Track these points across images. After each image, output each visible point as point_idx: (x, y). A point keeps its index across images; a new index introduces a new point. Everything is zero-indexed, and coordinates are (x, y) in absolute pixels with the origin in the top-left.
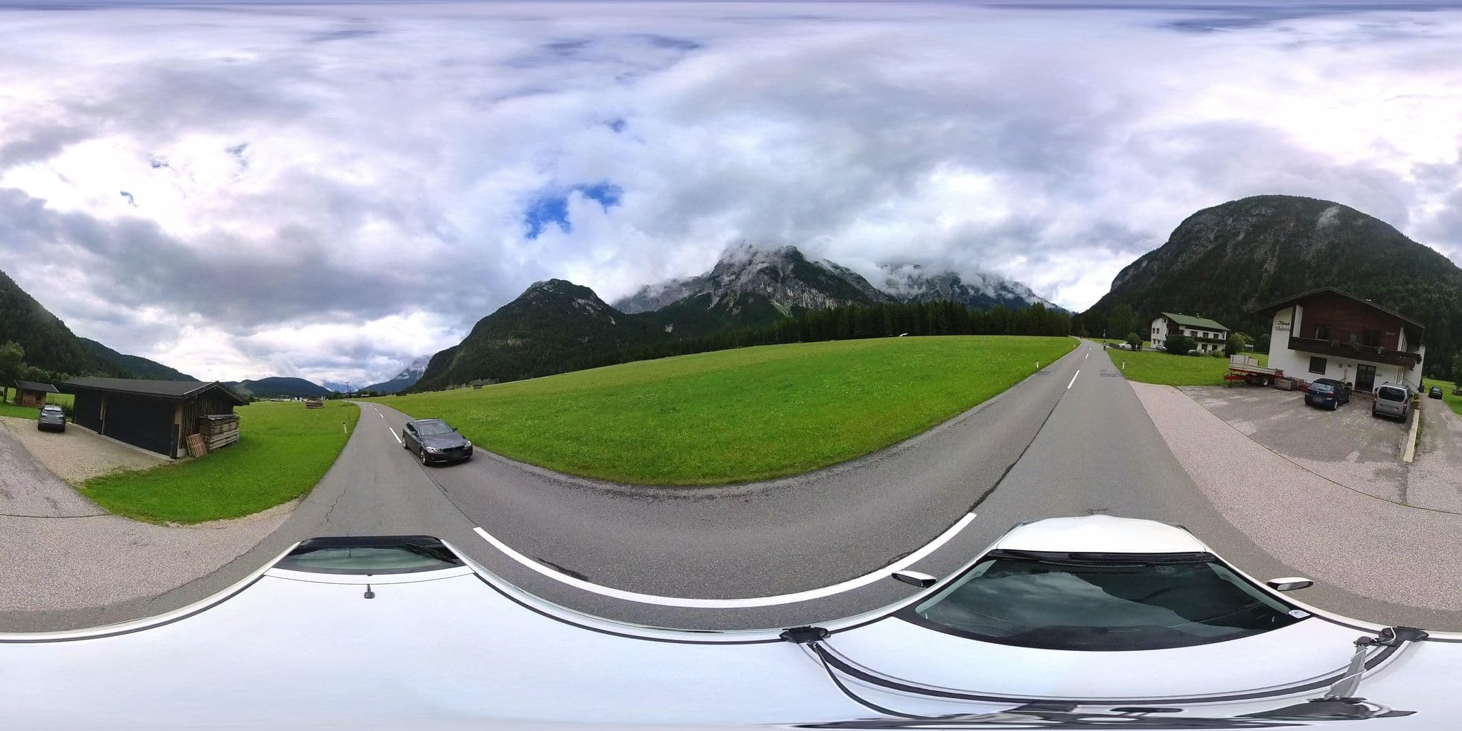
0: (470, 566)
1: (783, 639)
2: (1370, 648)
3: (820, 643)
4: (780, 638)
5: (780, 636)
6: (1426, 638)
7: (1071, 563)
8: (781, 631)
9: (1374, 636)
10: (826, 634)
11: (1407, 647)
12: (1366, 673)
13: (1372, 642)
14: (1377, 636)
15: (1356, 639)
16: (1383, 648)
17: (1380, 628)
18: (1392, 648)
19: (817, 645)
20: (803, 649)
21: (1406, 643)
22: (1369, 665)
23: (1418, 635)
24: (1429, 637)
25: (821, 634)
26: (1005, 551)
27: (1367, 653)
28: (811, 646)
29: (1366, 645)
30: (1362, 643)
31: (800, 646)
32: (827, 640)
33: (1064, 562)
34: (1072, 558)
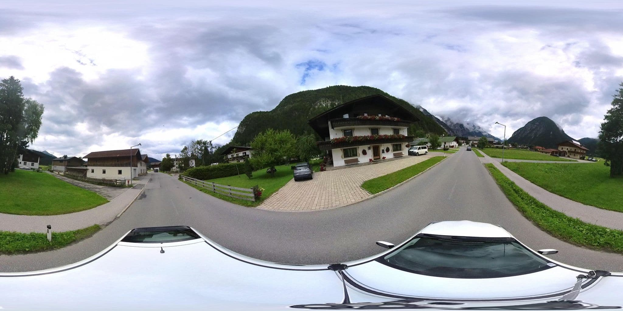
0: (203, 238)
1: (329, 269)
2: (584, 279)
3: (343, 271)
4: (328, 268)
5: (328, 267)
6: (610, 275)
7: (453, 240)
8: (328, 265)
9: (586, 274)
10: (346, 267)
11: (601, 279)
12: (581, 290)
13: (585, 277)
14: (587, 274)
15: (577, 276)
16: (590, 280)
17: (588, 271)
18: (595, 280)
19: (342, 272)
20: (336, 273)
21: (601, 277)
22: (583, 287)
23: (606, 274)
24: (611, 274)
25: (344, 267)
26: (425, 234)
27: (582, 282)
28: (339, 272)
29: (582, 278)
30: (580, 277)
31: (335, 272)
32: (346, 270)
33: (450, 240)
34: (453, 238)
